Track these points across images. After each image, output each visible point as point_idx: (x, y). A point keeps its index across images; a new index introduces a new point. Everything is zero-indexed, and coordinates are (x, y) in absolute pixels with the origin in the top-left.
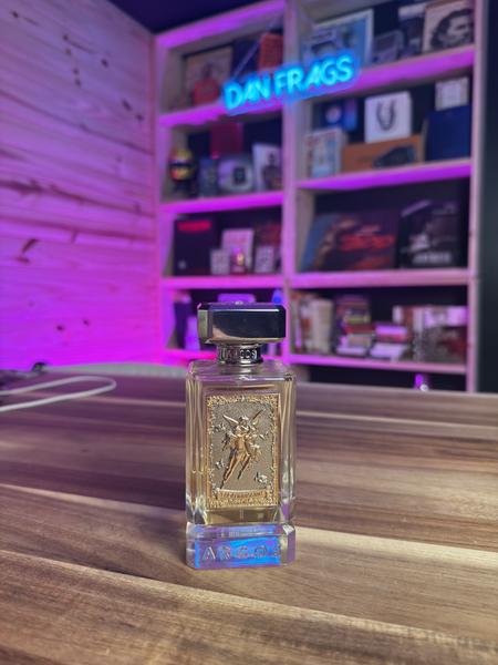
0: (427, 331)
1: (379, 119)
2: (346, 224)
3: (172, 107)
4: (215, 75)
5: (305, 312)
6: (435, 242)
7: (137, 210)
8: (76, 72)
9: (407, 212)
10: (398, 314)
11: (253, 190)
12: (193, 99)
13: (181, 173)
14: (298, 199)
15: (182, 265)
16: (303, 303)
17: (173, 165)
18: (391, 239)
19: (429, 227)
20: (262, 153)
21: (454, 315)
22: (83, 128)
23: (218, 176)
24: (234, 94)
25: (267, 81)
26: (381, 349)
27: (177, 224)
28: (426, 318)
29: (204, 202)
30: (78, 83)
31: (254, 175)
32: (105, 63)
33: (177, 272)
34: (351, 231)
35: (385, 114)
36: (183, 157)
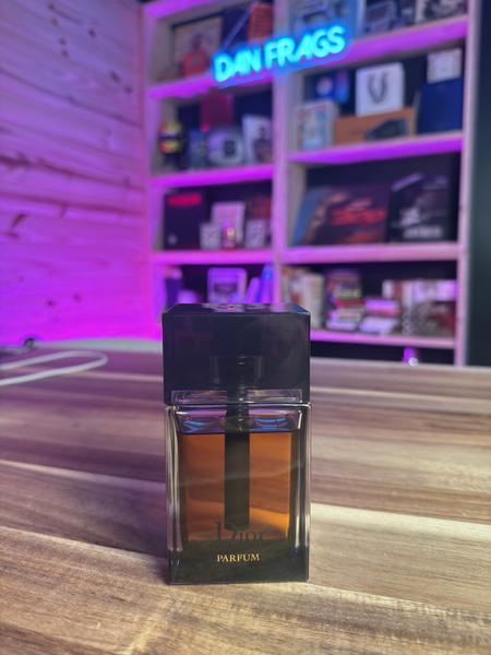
0: (417, 306)
1: (371, 91)
2: (338, 198)
3: (161, 79)
4: (205, 45)
5: (297, 287)
6: (426, 216)
7: (127, 184)
8: (62, 42)
9: (398, 186)
10: (388, 288)
11: (244, 162)
12: (182, 70)
13: (171, 146)
14: (289, 173)
15: (173, 240)
16: (294, 278)
17: (162, 138)
18: (381, 214)
19: (420, 201)
20: (252, 125)
21: (443, 290)
22: (71, 99)
23: (208, 149)
24: (224, 65)
25: (257, 52)
26: (372, 324)
27: (167, 197)
28: (416, 293)
29: (194, 175)
30: (65, 54)
31: (244, 148)
32: (92, 33)
33: (167, 247)
34: (342, 205)
35: (377, 86)
36: (173, 129)
